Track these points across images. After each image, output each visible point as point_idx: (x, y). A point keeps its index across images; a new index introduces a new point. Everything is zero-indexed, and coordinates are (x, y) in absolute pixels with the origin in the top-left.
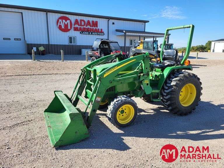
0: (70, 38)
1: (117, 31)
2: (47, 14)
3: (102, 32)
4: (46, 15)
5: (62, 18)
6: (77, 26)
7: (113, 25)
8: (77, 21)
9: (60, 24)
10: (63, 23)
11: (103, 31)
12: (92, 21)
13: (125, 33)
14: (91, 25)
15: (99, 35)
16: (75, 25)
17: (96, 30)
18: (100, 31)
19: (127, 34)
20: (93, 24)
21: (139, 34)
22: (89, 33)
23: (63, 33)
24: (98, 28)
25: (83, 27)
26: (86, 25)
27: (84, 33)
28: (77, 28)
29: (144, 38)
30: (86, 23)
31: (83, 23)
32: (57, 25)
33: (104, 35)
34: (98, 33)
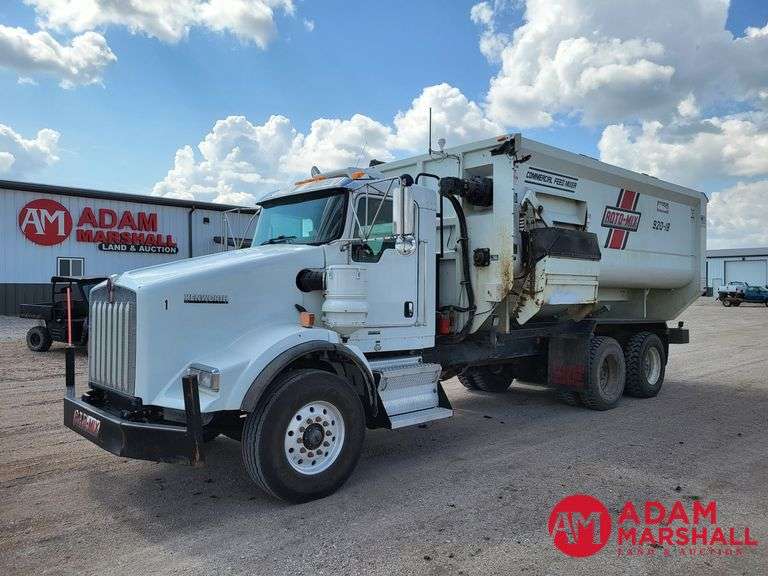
0: (65, 264)
1: (218, 240)
3: (169, 243)
5: (37, 204)
7: (206, 226)
8: (87, 212)
9: (30, 222)
10: (40, 220)
11: (173, 242)
12: (139, 214)
14: (137, 224)
15: (161, 252)
17: (151, 237)
18: (164, 241)
20: (141, 223)
23: (40, 247)
24: (159, 232)
25: (109, 230)
26: (118, 224)
27: (111, 247)
28: (89, 232)
30: (120, 216)
31: (108, 220)
32: (21, 225)
33: (177, 250)
34: (159, 248)
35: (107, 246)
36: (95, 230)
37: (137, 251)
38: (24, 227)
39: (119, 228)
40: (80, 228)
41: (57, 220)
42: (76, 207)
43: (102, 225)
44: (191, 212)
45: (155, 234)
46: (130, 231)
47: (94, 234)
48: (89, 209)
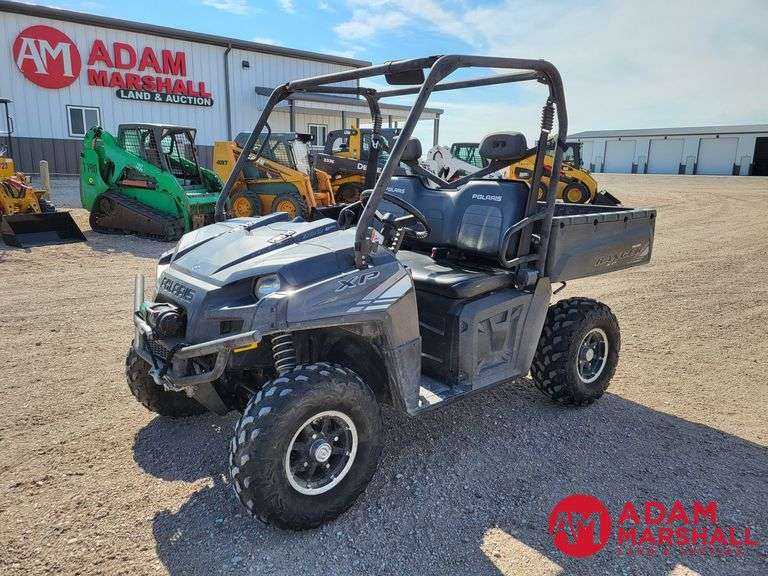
0: (76, 115)
1: (260, 91)
3: (202, 93)
5: (34, 33)
6: (99, 66)
7: (245, 71)
8: (98, 46)
9: (28, 56)
10: (40, 54)
11: (207, 91)
12: (163, 51)
13: (291, 101)
14: (161, 65)
15: (193, 104)
16: (91, 62)
17: (179, 84)
18: (196, 89)
20: (167, 64)
21: (342, 108)
22: (153, 95)
23: (43, 92)
24: (189, 77)
25: (127, 71)
26: (137, 64)
27: (131, 94)
28: (103, 74)
29: (358, 120)
30: (139, 56)
31: (125, 58)
32: (16, 59)
33: (212, 104)
34: (190, 98)
35: (126, 93)
36: (110, 71)
37: (164, 101)
38: (20, 62)
40: (92, 67)
41: (61, 55)
42: (83, 38)
43: (118, 64)
44: (226, 53)
45: (185, 80)
46: (154, 74)
47: (109, 77)
48: (101, 42)
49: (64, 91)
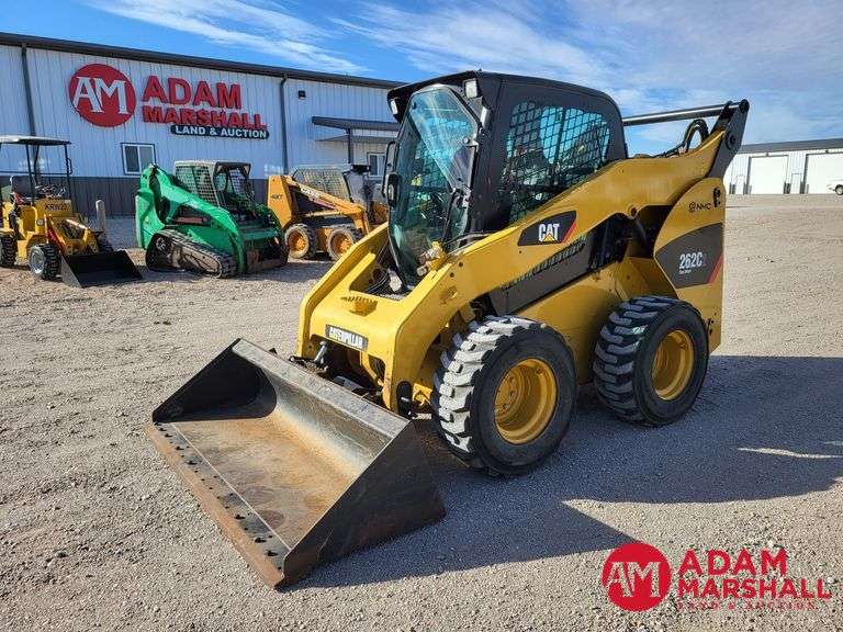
0: (131, 153)
1: (317, 121)
2: (24, 54)
3: (257, 125)
4: (19, 58)
5: (90, 71)
7: (302, 101)
8: (153, 82)
9: (83, 96)
10: (95, 93)
11: (263, 123)
12: (217, 85)
13: (349, 131)
14: (216, 99)
15: (248, 137)
16: (145, 99)
17: (234, 117)
18: (252, 122)
19: (358, 133)
20: (221, 97)
22: (208, 129)
23: (98, 129)
24: (244, 110)
25: (181, 107)
27: (186, 130)
28: (157, 110)
32: (72, 99)
33: (268, 135)
34: (245, 131)
35: (181, 129)
37: (219, 135)
38: (76, 102)
39: (195, 104)
40: (146, 104)
41: (116, 93)
44: (282, 83)
45: (240, 112)
46: (208, 108)
47: (164, 113)
48: (155, 78)
49: (119, 129)
